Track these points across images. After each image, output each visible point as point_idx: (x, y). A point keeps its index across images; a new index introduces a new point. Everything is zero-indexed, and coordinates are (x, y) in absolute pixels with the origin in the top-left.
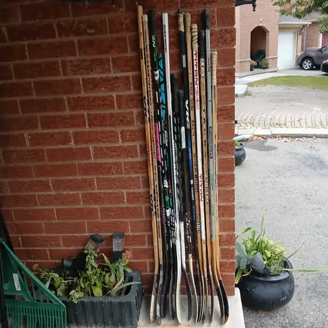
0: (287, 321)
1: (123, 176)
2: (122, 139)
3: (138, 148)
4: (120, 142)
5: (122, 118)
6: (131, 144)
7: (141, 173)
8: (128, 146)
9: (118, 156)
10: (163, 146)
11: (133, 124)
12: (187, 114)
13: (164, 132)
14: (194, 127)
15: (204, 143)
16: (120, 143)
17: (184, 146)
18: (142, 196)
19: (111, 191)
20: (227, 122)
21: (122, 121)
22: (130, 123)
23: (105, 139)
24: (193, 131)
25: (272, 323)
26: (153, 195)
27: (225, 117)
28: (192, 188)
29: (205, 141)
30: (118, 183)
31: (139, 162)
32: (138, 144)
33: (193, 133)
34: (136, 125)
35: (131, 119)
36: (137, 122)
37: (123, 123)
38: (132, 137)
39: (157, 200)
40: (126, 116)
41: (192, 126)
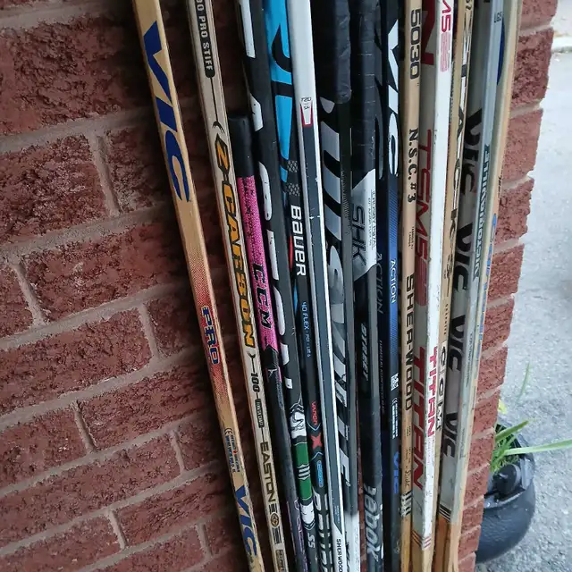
1: (89, 458)
2: (45, 302)
3: (144, 318)
4: (38, 319)
6: (100, 314)
8: (89, 329)
9: (43, 389)
11: (95, 212)
12: (393, 100)
14: (416, 159)
15: (448, 224)
16: (39, 327)
21: (24, 209)
24: (411, 179)
28: (395, 401)
29: (454, 214)
30: (70, 498)
31: (160, 379)
32: (138, 304)
33: (410, 192)
34: (113, 212)
35: (81, 181)
36: (120, 195)
37: (32, 215)
38: (101, 278)
39: (269, 492)
40: (44, 174)
41: (407, 158)
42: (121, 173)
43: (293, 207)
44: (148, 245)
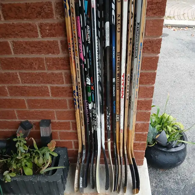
0: (179, 178)
1: (46, 71)
2: (41, 33)
3: (59, 43)
4: (40, 36)
5: (40, 10)
6: (51, 39)
7: (64, 69)
8: (48, 42)
9: (39, 52)
10: (85, 43)
11: (52, 17)
12: (113, 6)
13: (86, 27)
14: (119, 22)
15: (129, 41)
16: (40, 38)
17: (108, 44)
18: (66, 91)
19: (35, 85)
20: (156, 18)
21: (39, 13)
22: (49, 15)
23: (23, 34)
24: (118, 27)
25: (168, 179)
26: (76, 91)
27: (155, 12)
28: (114, 85)
29: (131, 39)
30: (41, 79)
31: (61, 59)
32: (58, 39)
33: (118, 30)
34: (55, 18)
35: (50, 11)
36: (57, 15)
37: (40, 15)
38: (51, 31)
39: (80, 95)
40: (44, 7)
41: (117, 21)
42: (57, 10)
43: (87, 26)
44: (61, 27)
